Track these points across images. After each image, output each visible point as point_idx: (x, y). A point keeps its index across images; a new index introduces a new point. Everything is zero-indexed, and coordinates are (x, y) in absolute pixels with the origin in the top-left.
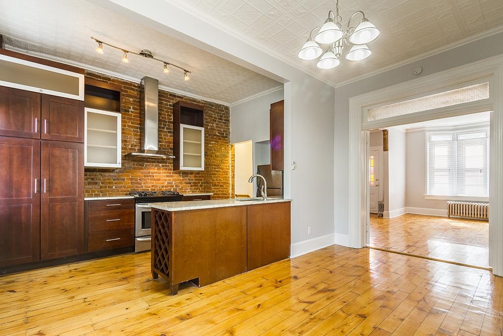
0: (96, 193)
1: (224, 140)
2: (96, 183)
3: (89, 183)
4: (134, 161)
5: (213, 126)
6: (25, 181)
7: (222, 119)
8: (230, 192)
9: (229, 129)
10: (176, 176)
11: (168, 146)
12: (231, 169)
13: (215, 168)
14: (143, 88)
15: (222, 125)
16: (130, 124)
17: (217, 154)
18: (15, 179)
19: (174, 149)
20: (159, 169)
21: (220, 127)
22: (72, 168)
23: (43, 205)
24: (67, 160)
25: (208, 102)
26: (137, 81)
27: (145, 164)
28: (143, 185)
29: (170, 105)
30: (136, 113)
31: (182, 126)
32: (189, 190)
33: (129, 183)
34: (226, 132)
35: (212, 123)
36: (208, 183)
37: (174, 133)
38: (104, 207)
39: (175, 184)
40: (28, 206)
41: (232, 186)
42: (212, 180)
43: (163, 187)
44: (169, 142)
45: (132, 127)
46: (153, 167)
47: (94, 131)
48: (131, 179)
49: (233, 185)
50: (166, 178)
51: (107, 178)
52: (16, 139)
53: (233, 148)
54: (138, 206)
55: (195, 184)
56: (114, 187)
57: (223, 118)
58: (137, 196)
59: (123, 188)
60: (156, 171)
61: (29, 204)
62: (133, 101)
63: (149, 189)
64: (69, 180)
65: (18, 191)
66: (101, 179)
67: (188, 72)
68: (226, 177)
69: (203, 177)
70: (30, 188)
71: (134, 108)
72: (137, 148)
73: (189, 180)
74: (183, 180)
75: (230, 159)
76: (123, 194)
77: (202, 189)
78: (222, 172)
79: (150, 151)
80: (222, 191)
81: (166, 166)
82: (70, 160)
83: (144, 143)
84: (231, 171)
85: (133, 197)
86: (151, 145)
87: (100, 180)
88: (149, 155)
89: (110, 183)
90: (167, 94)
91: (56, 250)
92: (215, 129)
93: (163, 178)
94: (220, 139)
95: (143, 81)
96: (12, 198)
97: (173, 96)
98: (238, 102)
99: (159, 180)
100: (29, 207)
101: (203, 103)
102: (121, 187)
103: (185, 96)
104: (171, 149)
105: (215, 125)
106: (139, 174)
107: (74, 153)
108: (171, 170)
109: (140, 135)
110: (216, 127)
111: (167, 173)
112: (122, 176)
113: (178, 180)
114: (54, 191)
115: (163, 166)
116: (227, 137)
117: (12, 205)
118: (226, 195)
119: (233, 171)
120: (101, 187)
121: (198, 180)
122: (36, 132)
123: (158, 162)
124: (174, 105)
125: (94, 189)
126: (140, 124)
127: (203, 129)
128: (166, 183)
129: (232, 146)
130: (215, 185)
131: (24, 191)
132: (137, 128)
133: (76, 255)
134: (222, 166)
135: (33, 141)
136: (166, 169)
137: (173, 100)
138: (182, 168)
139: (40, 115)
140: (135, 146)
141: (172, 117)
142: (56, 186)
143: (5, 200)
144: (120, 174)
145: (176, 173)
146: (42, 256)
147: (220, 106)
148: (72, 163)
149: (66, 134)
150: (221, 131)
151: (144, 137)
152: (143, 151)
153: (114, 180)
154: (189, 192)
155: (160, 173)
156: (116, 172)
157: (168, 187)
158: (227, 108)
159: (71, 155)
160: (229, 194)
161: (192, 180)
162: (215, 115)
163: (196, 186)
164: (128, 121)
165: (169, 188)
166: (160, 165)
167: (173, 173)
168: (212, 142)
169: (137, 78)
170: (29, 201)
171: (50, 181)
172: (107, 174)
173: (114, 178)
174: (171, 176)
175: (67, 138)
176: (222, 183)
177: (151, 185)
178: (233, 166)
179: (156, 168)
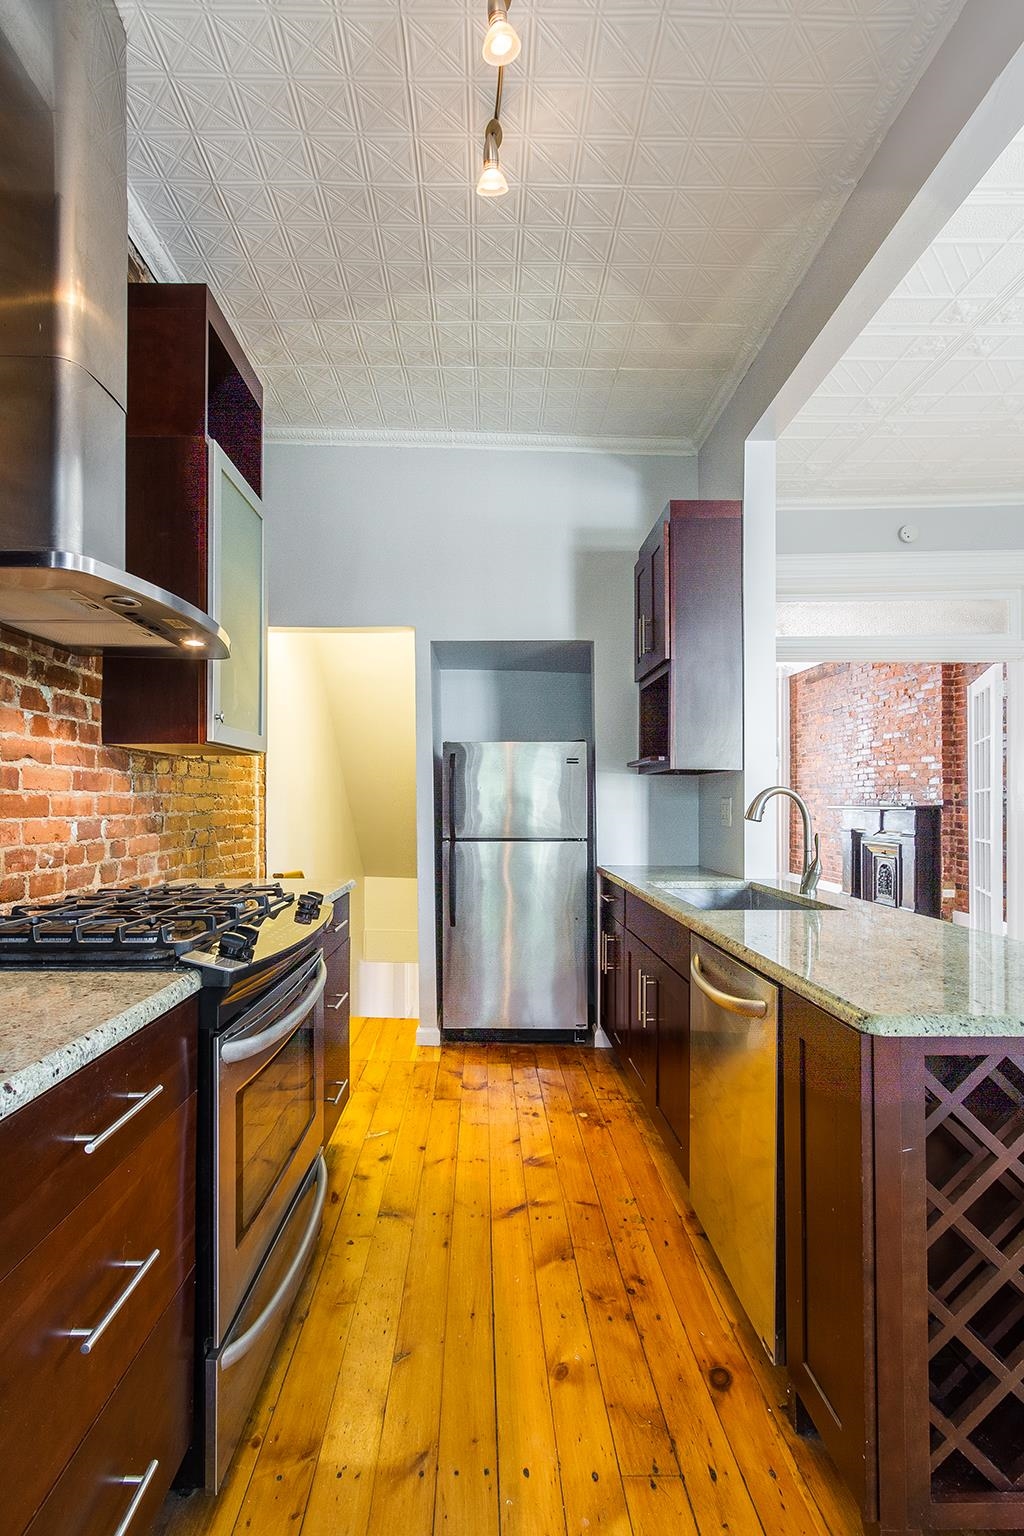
8: (257, 861)
10: (113, 784)
20: (40, 726)
32: (157, 871)
39: (108, 835)
41: (261, 834)
42: (218, 805)
43: (58, 859)
46: (16, 705)
50: (71, 794)
55: (175, 833)
60: (26, 736)
68: (248, 793)
73: (157, 804)
74: (136, 806)
77: (192, 858)
80: (240, 864)
81: (73, 706)
84: (257, 760)
93: (58, 797)
99: (42, 807)
108: (91, 734)
111: (77, 755)
113: (121, 805)
115: (58, 705)
123: (38, 672)
128: (74, 830)
130: (225, 834)
136: (72, 730)
138: (217, 730)
145: (113, 762)
157: (80, 855)
161: (165, 804)
163: (174, 842)
165: (85, 864)
166: (48, 693)
167: (103, 760)
174: (95, 783)
176: (238, 818)
179: (28, 715)
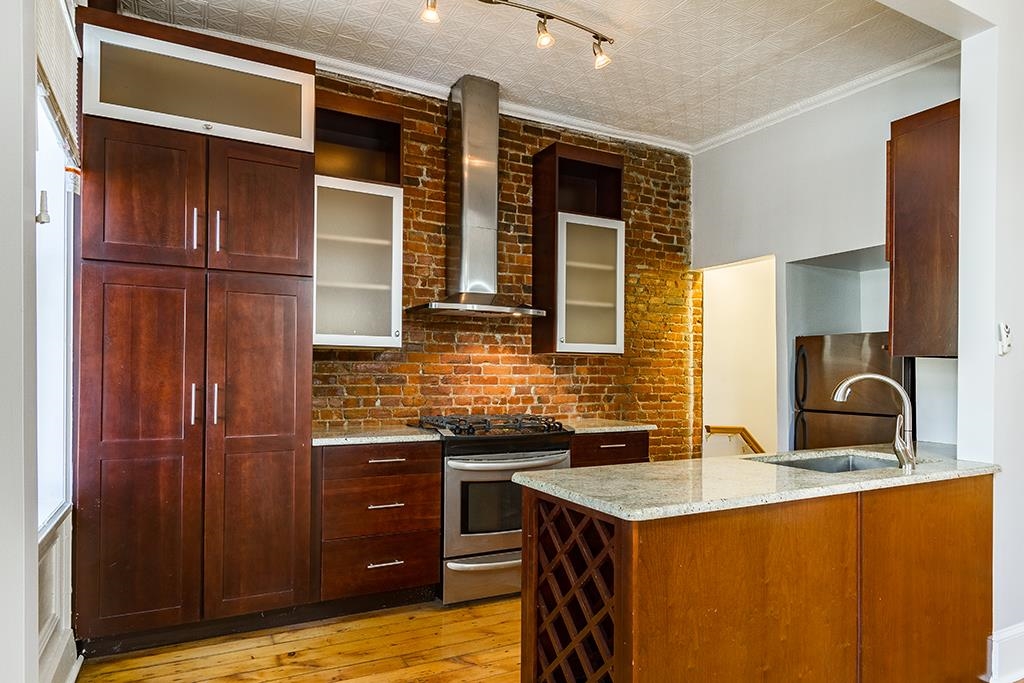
0: (335, 418)
1: (674, 257)
2: (334, 392)
3: (317, 392)
4: (430, 326)
5: (643, 218)
6: (167, 389)
7: (666, 195)
8: (690, 416)
9: (687, 223)
10: (540, 371)
11: (520, 280)
12: (692, 348)
13: (647, 345)
14: (458, 114)
15: (667, 213)
16: (421, 219)
17: (654, 300)
18: (143, 384)
19: (534, 290)
20: (493, 350)
21: (660, 220)
22: (281, 351)
23: (210, 458)
24: (271, 327)
25: (630, 144)
26: (440, 91)
27: (459, 334)
28: (451, 395)
29: (525, 159)
30: (436, 186)
31: (564, 219)
32: (575, 412)
33: (416, 391)
34: (678, 232)
35: (641, 208)
36: (626, 390)
37: (534, 240)
38: (362, 466)
39: (536, 393)
40: (174, 461)
41: (696, 400)
42: (639, 381)
43: (504, 401)
44: (522, 270)
45: (426, 227)
46: (480, 343)
47: (335, 242)
48: (422, 380)
49: (699, 398)
50: (512, 375)
51: (360, 376)
52: (148, 269)
53: (699, 282)
54: (451, 463)
55: (593, 395)
56: (378, 403)
57: (672, 191)
58: (448, 433)
59: (401, 407)
60: (486, 354)
61: (177, 458)
62: (428, 152)
63: (467, 407)
64: (275, 388)
65: (152, 418)
66: (348, 378)
67: (604, 40)
68: (678, 373)
69: (612, 371)
70: (178, 409)
71: (431, 174)
72: (437, 289)
73: (576, 380)
74: (558, 381)
75: (690, 316)
76: (401, 422)
77: (611, 407)
78: (669, 356)
79: (474, 297)
80: (669, 416)
81: (513, 340)
82: (277, 326)
83: (459, 272)
84: (691, 353)
85: (437, 437)
86: (477, 279)
87: (343, 382)
88: (469, 307)
89: (368, 391)
90: (516, 126)
91: (242, 591)
92: (647, 227)
93: (503, 377)
94: (661, 255)
95: (458, 93)
96: (135, 440)
97: (534, 129)
98: (724, 136)
99: (494, 381)
100: (176, 463)
101: (613, 148)
102: (396, 402)
103: (566, 130)
104: (526, 289)
105: (647, 214)
106: (442, 364)
107: (288, 306)
108: (524, 351)
109: (447, 252)
110: (653, 219)
111: (515, 360)
112: (398, 370)
113: (546, 380)
114: (238, 419)
115: (504, 340)
116: (680, 249)
117: (136, 460)
118: (679, 426)
119: (699, 354)
120: (346, 403)
121: (599, 380)
122: (195, 247)
123: (493, 329)
124: (537, 159)
125: (329, 408)
126: (447, 219)
127: (620, 226)
128: (514, 390)
129: (696, 276)
130: (648, 398)
131: (165, 418)
132: (437, 229)
133: (291, 609)
134: (668, 337)
135: (188, 273)
136: (512, 350)
137: (533, 141)
138: (562, 346)
139: (204, 198)
140: (433, 282)
141: (529, 195)
142: (242, 404)
143: (121, 444)
144: (395, 364)
145: (539, 361)
146: (207, 608)
147: (661, 153)
148: (281, 336)
149: (268, 251)
150: (663, 230)
151: (460, 255)
152: (456, 298)
153: (379, 381)
154: (574, 417)
155: (496, 361)
156: (384, 359)
157: (517, 401)
158: (682, 160)
159: (279, 312)
160: (686, 424)
161: (584, 381)
162: (648, 182)
163: (591, 399)
164: (415, 210)
165: (521, 404)
166: (498, 336)
167: (533, 361)
168: (639, 267)
169: (441, 81)
170: (177, 448)
171: (230, 390)
172: (362, 365)
173: (379, 375)
174: (527, 371)
175: (272, 262)
176: (665, 389)
177: (472, 397)
178: (699, 338)
179: (486, 346)
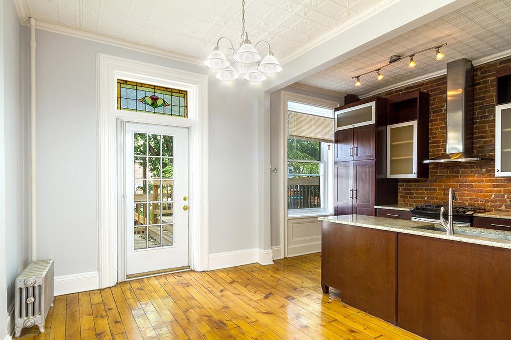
22: (368, 181)
27: (461, 170)
31: (499, 109)
33: (441, 194)
43: (487, 201)
46: (473, 174)
50: (492, 189)
79: (452, 155)
90: (494, 65)
93: (486, 189)
97: (507, 60)
106: (453, 183)
107: (369, 168)
111: (494, 181)
112: (434, 186)
114: (359, 199)
123: (480, 167)
128: (493, 196)
139: (353, 144)
144: (433, 183)
148: (368, 177)
153: (426, 190)
155: (482, 182)
157: (496, 201)
159: (367, 170)
165: (498, 203)
166: (484, 170)
174: (502, 186)
175: (366, 157)
177: (468, 198)
179: (477, 175)
